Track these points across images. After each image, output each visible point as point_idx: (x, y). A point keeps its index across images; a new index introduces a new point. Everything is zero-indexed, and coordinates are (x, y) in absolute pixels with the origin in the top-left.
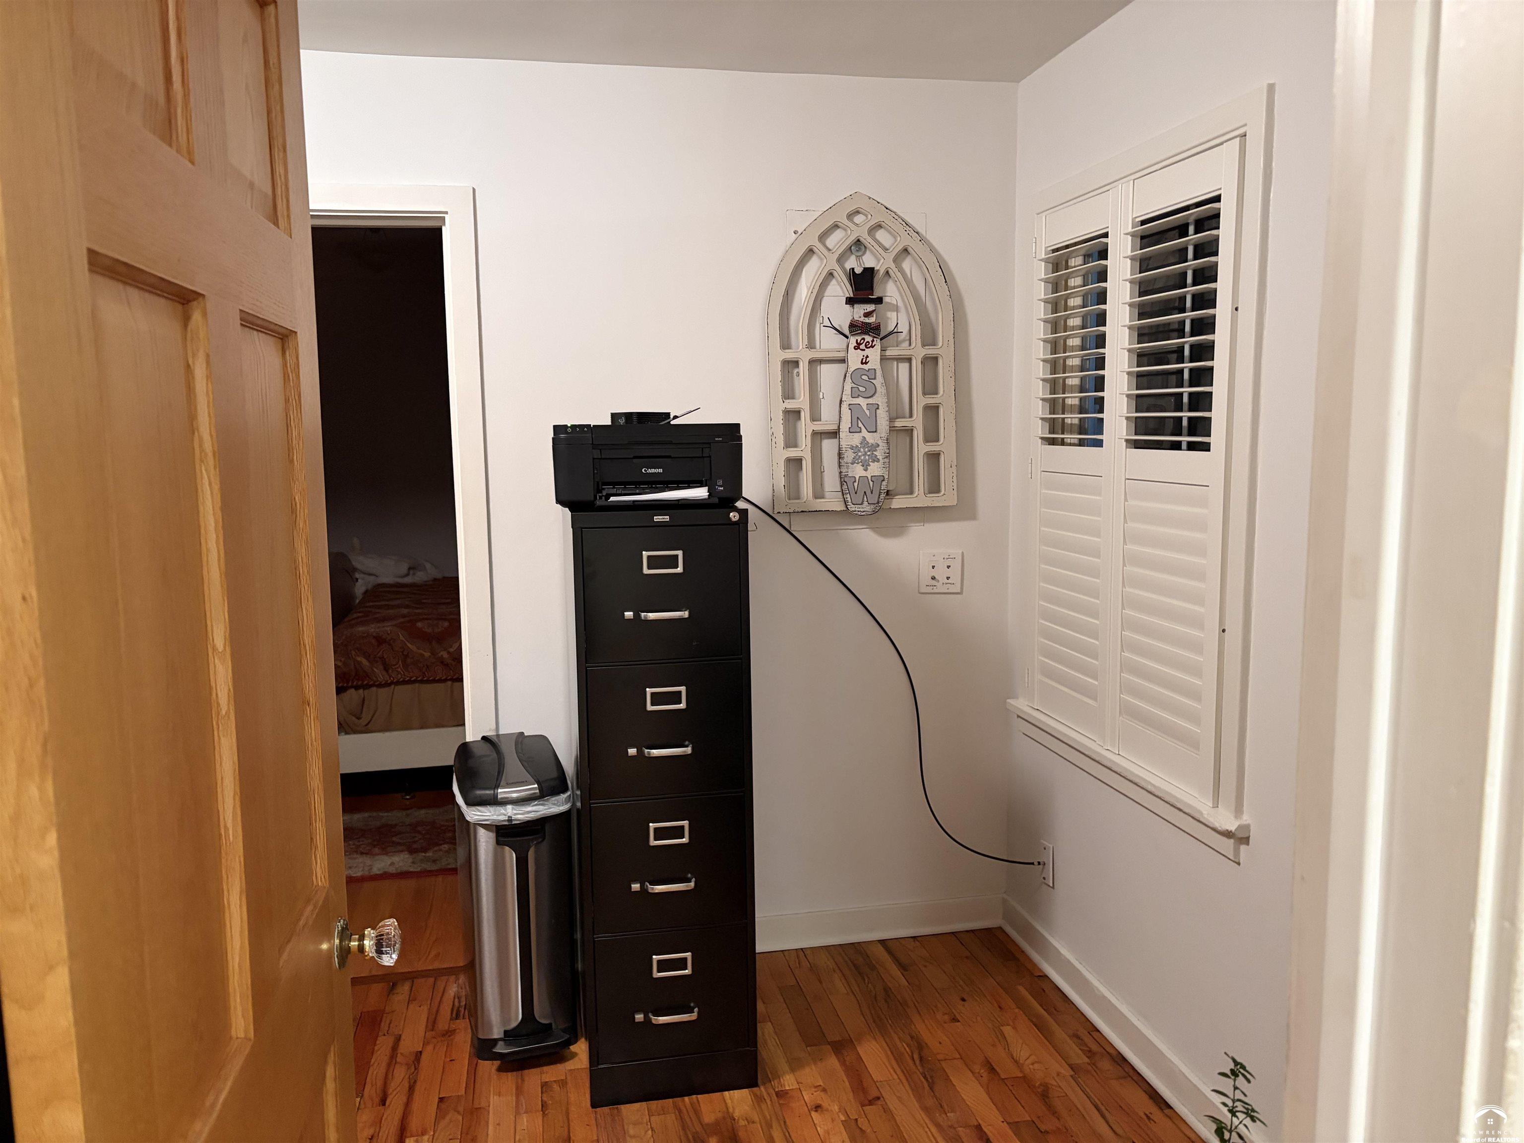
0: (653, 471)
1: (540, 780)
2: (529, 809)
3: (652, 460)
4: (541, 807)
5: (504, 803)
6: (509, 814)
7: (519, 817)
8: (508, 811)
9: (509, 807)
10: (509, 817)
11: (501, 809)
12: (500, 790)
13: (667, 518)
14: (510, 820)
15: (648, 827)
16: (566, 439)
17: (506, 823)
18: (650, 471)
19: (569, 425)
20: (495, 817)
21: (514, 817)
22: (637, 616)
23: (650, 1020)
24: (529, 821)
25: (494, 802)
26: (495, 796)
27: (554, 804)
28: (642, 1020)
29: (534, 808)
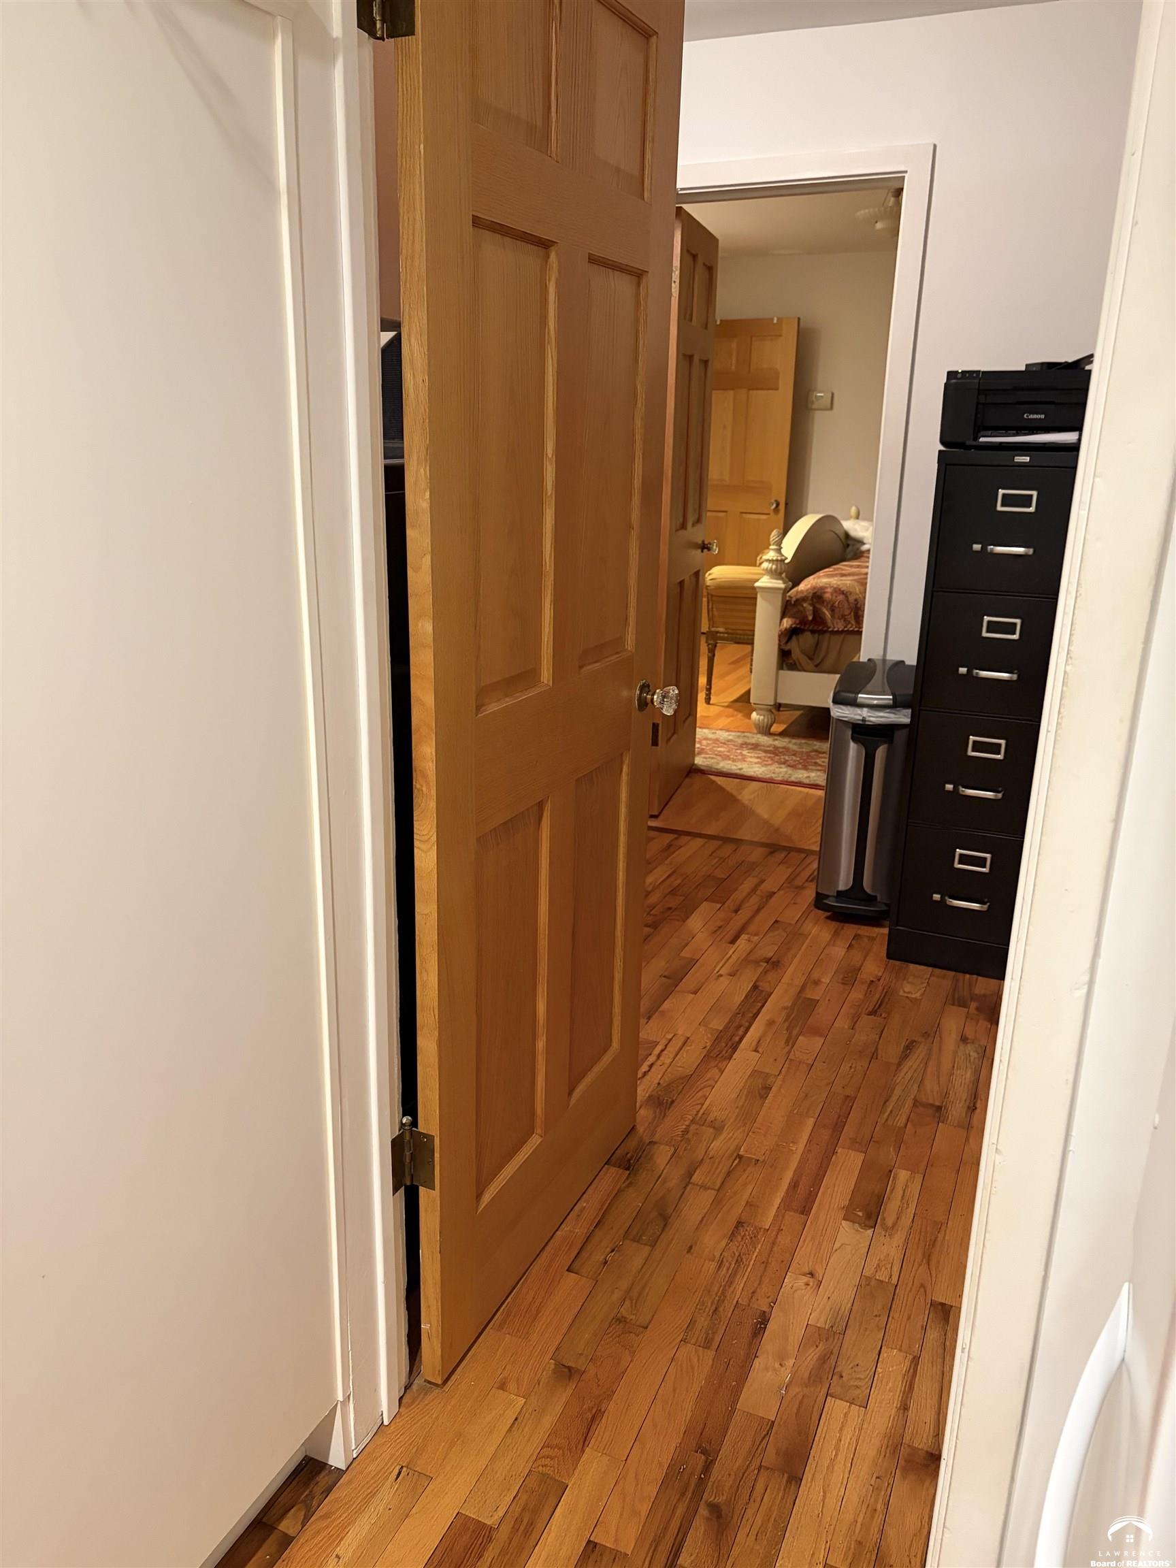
0: (1035, 416)
1: (897, 693)
2: (882, 714)
3: (1034, 406)
4: (892, 715)
5: (861, 706)
6: (864, 716)
7: (872, 719)
8: (864, 713)
9: (865, 710)
10: (863, 717)
11: (858, 711)
12: (860, 695)
13: (1027, 459)
14: (864, 720)
15: (968, 739)
16: (956, 383)
17: (861, 722)
18: (1031, 416)
19: (960, 371)
20: (852, 716)
21: (867, 719)
22: (984, 549)
23: (946, 900)
24: (879, 725)
25: (854, 704)
26: (856, 699)
27: (905, 715)
28: (939, 899)
29: (886, 715)
